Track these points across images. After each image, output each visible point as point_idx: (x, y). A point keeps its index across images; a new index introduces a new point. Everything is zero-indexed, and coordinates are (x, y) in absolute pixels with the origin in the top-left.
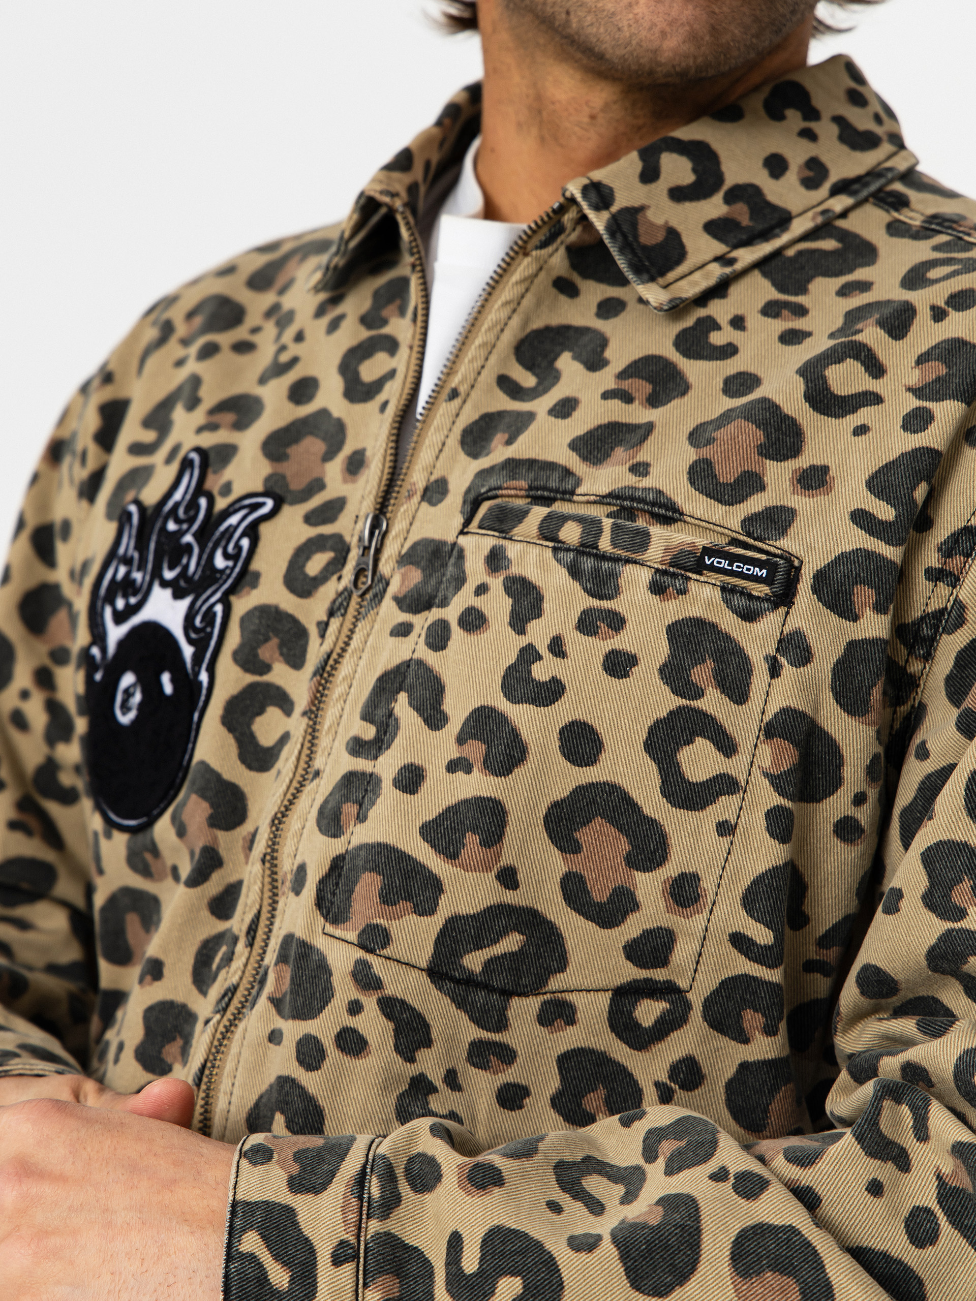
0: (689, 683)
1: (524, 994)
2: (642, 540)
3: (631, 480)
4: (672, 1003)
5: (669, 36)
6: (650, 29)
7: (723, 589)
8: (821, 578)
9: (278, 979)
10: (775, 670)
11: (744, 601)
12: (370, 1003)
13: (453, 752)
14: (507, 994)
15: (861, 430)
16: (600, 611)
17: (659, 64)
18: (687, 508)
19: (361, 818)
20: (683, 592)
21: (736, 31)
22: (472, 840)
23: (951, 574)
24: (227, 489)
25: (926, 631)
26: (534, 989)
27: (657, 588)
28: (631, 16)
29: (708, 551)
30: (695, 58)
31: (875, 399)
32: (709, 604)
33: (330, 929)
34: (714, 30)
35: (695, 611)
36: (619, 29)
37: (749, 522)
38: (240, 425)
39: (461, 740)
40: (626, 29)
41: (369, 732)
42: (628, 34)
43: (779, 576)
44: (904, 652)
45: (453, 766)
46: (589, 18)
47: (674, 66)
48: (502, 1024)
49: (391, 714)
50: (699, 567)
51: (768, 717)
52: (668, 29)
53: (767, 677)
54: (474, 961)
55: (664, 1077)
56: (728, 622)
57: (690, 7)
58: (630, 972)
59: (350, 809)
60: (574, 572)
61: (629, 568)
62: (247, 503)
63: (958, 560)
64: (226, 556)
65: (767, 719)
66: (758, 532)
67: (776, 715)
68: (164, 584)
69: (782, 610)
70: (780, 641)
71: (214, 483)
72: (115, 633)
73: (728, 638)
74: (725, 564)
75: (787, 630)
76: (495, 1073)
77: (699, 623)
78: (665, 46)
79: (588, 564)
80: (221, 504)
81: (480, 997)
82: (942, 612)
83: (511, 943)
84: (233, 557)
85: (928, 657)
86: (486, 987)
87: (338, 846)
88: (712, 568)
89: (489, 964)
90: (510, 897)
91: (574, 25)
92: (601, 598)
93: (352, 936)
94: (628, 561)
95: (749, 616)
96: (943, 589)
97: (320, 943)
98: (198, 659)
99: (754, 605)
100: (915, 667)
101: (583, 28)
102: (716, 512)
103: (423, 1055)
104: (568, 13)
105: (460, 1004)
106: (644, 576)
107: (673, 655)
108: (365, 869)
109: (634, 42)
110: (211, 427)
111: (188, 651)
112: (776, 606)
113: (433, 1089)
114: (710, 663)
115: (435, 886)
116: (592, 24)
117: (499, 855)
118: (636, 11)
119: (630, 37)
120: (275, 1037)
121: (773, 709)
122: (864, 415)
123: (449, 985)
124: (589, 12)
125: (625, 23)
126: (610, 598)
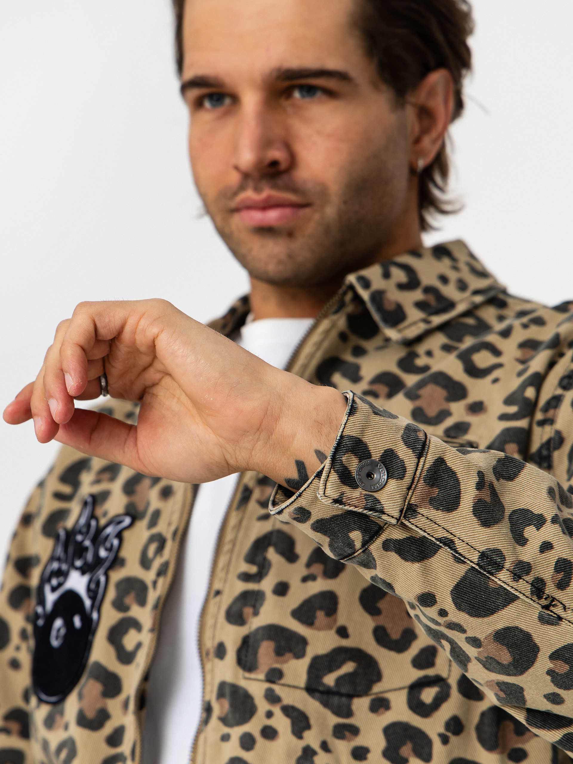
1: (359, 696)
4: (441, 687)
9: (222, 707)
12: (277, 710)
13: (304, 572)
14: (351, 696)
19: (256, 613)
22: (320, 615)
23: (550, 420)
24: (105, 514)
26: (365, 692)
31: (499, 366)
33: (247, 675)
37: (448, 431)
38: (113, 479)
39: (308, 565)
41: (253, 569)
45: (305, 579)
48: (349, 714)
49: (265, 559)
54: (330, 680)
55: (442, 730)
58: (416, 674)
59: (248, 611)
62: (115, 521)
64: (106, 549)
66: (453, 435)
68: (77, 569)
71: (99, 512)
72: (51, 598)
76: (349, 740)
80: (103, 522)
81: (336, 700)
82: (551, 441)
83: (349, 667)
84: (109, 550)
86: (338, 694)
87: (244, 631)
89: (338, 680)
90: (345, 643)
93: (262, 676)
96: (549, 429)
97: (243, 683)
98: (93, 606)
103: (307, 734)
105: (326, 704)
108: (263, 639)
110: (97, 481)
111: (88, 603)
113: (314, 753)
115: (303, 642)
117: (335, 621)
120: (225, 738)
123: (318, 695)
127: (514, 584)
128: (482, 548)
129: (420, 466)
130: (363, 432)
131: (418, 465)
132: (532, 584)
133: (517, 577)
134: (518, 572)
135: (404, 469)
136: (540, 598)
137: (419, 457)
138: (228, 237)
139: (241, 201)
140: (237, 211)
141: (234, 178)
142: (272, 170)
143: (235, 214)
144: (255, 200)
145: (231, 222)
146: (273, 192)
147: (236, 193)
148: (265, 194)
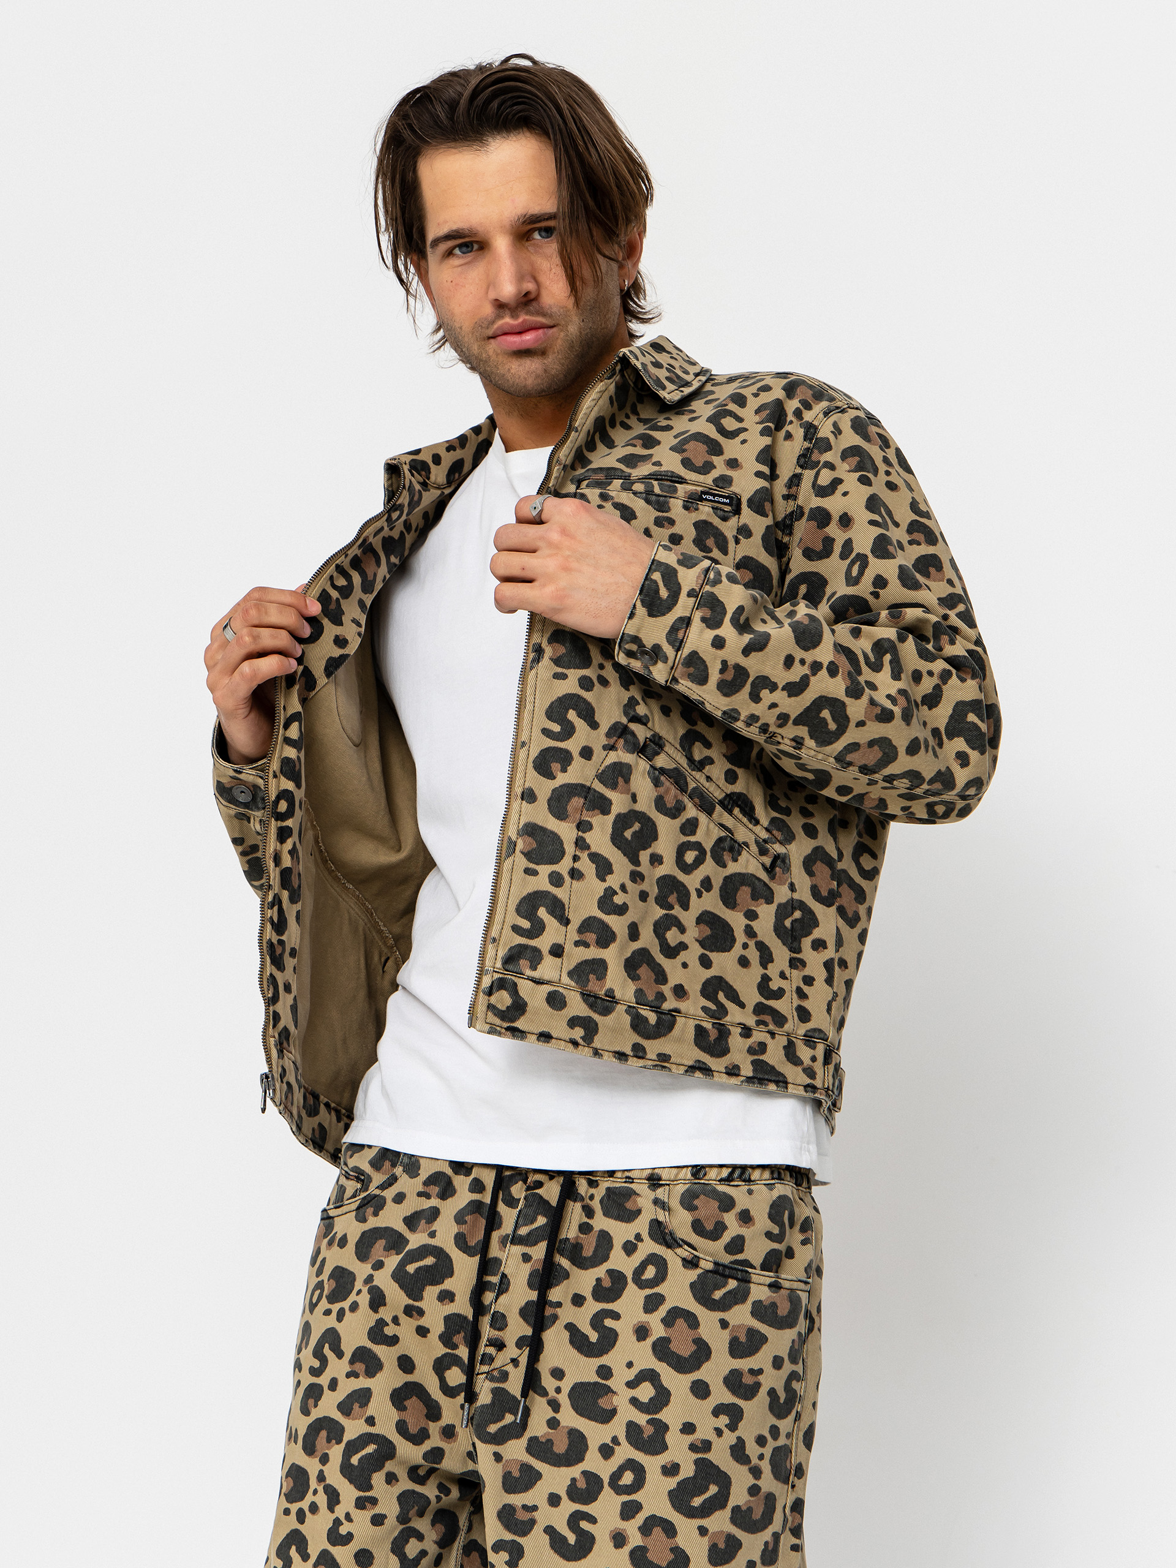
0: (705, 546)
2: (675, 490)
3: (656, 468)
6: (519, 378)
7: (713, 508)
8: (750, 502)
10: (737, 542)
11: (722, 513)
15: (744, 442)
16: (664, 517)
17: (529, 391)
18: (687, 477)
20: (697, 509)
23: (793, 495)
25: (788, 522)
27: (686, 508)
29: (702, 493)
30: (542, 384)
32: (708, 514)
35: (703, 517)
37: (715, 481)
40: (510, 380)
43: (734, 502)
44: (780, 533)
47: (535, 390)
50: (701, 500)
51: (737, 560)
52: (526, 376)
53: (734, 545)
56: (716, 521)
60: (648, 501)
61: (672, 499)
63: (794, 489)
65: (736, 562)
66: (721, 485)
67: (740, 559)
69: (737, 516)
70: (738, 529)
73: (717, 528)
74: (711, 498)
75: (740, 524)
77: (705, 522)
79: (654, 498)
82: (792, 512)
85: (791, 534)
88: (706, 499)
91: (493, 381)
92: (663, 512)
94: (671, 497)
95: (725, 519)
96: (791, 502)
99: (726, 514)
100: (786, 539)
101: (496, 382)
102: (701, 478)
106: (680, 503)
107: (698, 534)
109: (515, 385)
112: (735, 515)
114: (712, 539)
116: (499, 380)
118: (512, 372)
121: (738, 557)
122: (742, 436)
125: (509, 378)
126: (667, 512)
127: (748, 729)
128: (725, 709)
129: (678, 657)
130: (638, 630)
131: (676, 656)
132: (760, 728)
133: (749, 725)
134: (749, 721)
135: (667, 658)
136: (765, 733)
137: (678, 650)
138: (486, 361)
139: (498, 328)
140: (494, 337)
141: (488, 310)
142: (525, 299)
143: (492, 341)
144: (512, 326)
145: (487, 349)
146: (527, 317)
147: (493, 322)
148: (520, 320)
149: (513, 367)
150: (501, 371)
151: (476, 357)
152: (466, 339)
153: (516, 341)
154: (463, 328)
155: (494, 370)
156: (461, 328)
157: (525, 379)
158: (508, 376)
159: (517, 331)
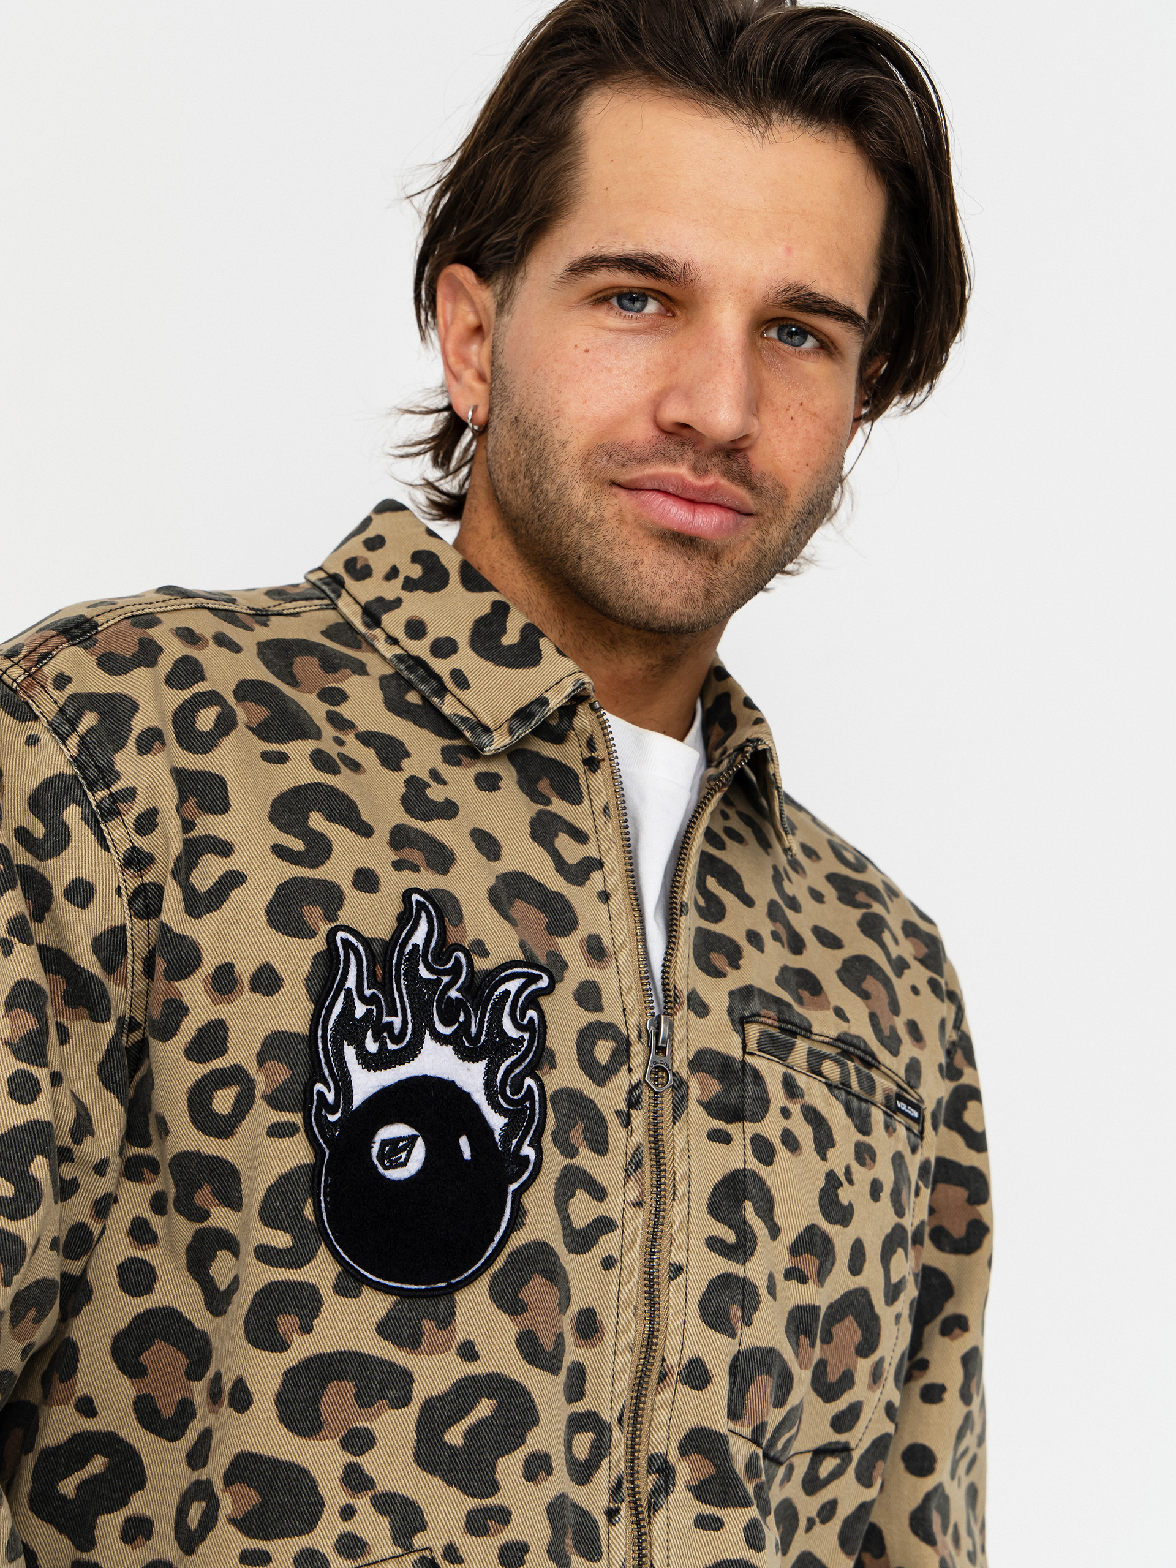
3: (842, 1026)
5: (669, 596)
6: (652, 587)
7: (907, 1128)
11: (913, 1138)
16: (864, 1145)
17: (656, 619)
18: (881, 1058)
19: (747, 1321)
20: (895, 1130)
21: (728, 594)
28: (636, 573)
29: (898, 1096)
30: (689, 616)
33: (730, 1424)
34: (708, 594)
35: (900, 1146)
36: (624, 583)
37: (907, 1072)
40: (630, 583)
42: (632, 589)
46: (598, 567)
47: (669, 622)
50: (896, 1109)
52: (668, 590)
56: (908, 1155)
57: (690, 573)
60: (848, 1109)
61: (874, 1109)
62: (518, 971)
66: (912, 1082)
67: (918, 1226)
70: (919, 1169)
74: (905, 1107)
75: (922, 1159)
78: (664, 605)
79: (854, 1103)
84: (527, 1029)
88: (900, 1111)
91: (584, 571)
92: (864, 1133)
93: (747, 1432)
94: (872, 1103)
95: (914, 1150)
101: (592, 575)
102: (893, 1062)
104: (580, 558)
106: (881, 1116)
109: (636, 597)
116: (601, 573)
118: (640, 570)
119: (634, 591)
121: (916, 1222)
124: (599, 561)
125: (631, 579)
126: (868, 1134)
138: (590, 526)
139: (651, 477)
140: (631, 488)
141: (641, 432)
142: (732, 446)
143: (623, 494)
144: (686, 486)
145: (605, 502)
146: (724, 482)
147: (643, 460)
148: (709, 481)
149: (646, 561)
150: (618, 556)
151: (570, 512)
152: (565, 470)
153: (677, 515)
154: (570, 447)
155: (600, 551)
156: (564, 445)
157: (664, 594)
158: (630, 575)
159: (691, 495)
